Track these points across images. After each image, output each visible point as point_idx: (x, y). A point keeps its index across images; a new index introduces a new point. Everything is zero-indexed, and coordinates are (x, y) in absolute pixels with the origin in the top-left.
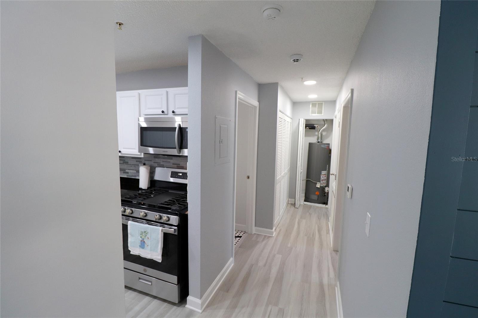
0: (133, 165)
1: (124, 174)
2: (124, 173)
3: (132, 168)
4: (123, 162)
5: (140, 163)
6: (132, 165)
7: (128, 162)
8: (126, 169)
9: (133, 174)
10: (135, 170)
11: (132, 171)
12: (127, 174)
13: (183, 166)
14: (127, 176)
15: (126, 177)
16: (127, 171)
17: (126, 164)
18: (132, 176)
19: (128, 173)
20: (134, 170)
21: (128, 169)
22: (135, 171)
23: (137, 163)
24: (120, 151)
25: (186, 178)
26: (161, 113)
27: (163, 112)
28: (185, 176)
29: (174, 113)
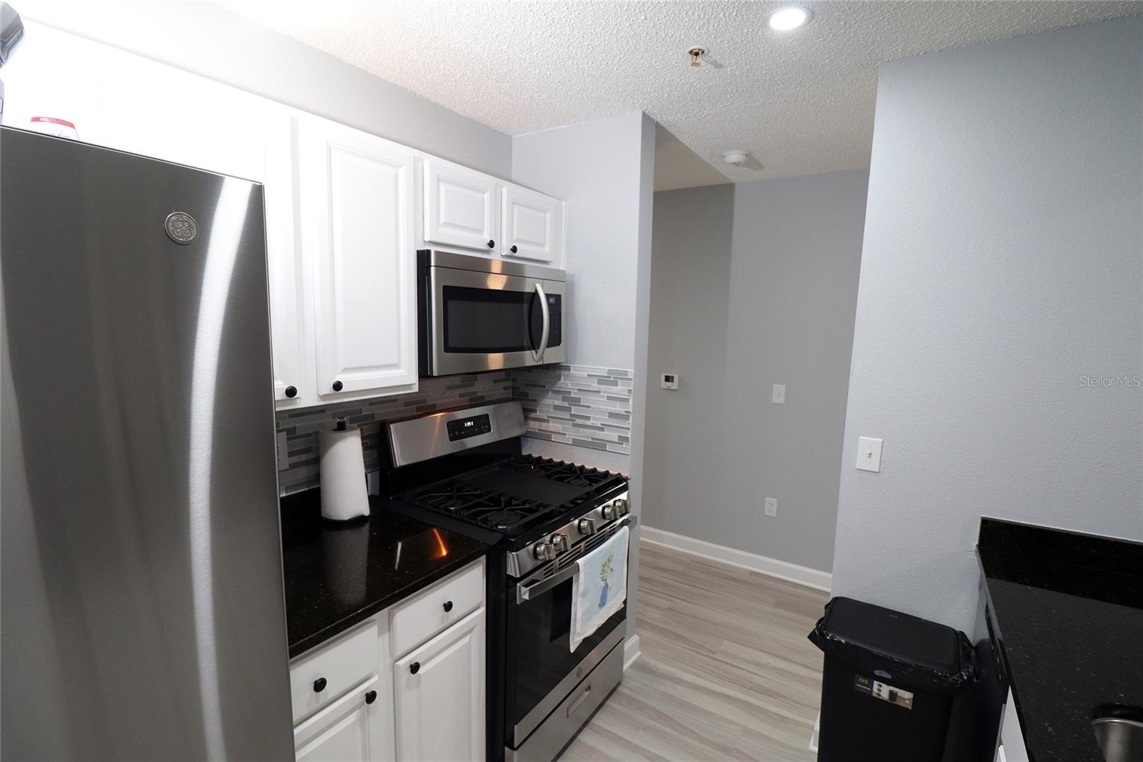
24: (338, 386)
25: (485, 429)
26: (485, 247)
27: (491, 244)
28: (482, 424)
29: (516, 254)
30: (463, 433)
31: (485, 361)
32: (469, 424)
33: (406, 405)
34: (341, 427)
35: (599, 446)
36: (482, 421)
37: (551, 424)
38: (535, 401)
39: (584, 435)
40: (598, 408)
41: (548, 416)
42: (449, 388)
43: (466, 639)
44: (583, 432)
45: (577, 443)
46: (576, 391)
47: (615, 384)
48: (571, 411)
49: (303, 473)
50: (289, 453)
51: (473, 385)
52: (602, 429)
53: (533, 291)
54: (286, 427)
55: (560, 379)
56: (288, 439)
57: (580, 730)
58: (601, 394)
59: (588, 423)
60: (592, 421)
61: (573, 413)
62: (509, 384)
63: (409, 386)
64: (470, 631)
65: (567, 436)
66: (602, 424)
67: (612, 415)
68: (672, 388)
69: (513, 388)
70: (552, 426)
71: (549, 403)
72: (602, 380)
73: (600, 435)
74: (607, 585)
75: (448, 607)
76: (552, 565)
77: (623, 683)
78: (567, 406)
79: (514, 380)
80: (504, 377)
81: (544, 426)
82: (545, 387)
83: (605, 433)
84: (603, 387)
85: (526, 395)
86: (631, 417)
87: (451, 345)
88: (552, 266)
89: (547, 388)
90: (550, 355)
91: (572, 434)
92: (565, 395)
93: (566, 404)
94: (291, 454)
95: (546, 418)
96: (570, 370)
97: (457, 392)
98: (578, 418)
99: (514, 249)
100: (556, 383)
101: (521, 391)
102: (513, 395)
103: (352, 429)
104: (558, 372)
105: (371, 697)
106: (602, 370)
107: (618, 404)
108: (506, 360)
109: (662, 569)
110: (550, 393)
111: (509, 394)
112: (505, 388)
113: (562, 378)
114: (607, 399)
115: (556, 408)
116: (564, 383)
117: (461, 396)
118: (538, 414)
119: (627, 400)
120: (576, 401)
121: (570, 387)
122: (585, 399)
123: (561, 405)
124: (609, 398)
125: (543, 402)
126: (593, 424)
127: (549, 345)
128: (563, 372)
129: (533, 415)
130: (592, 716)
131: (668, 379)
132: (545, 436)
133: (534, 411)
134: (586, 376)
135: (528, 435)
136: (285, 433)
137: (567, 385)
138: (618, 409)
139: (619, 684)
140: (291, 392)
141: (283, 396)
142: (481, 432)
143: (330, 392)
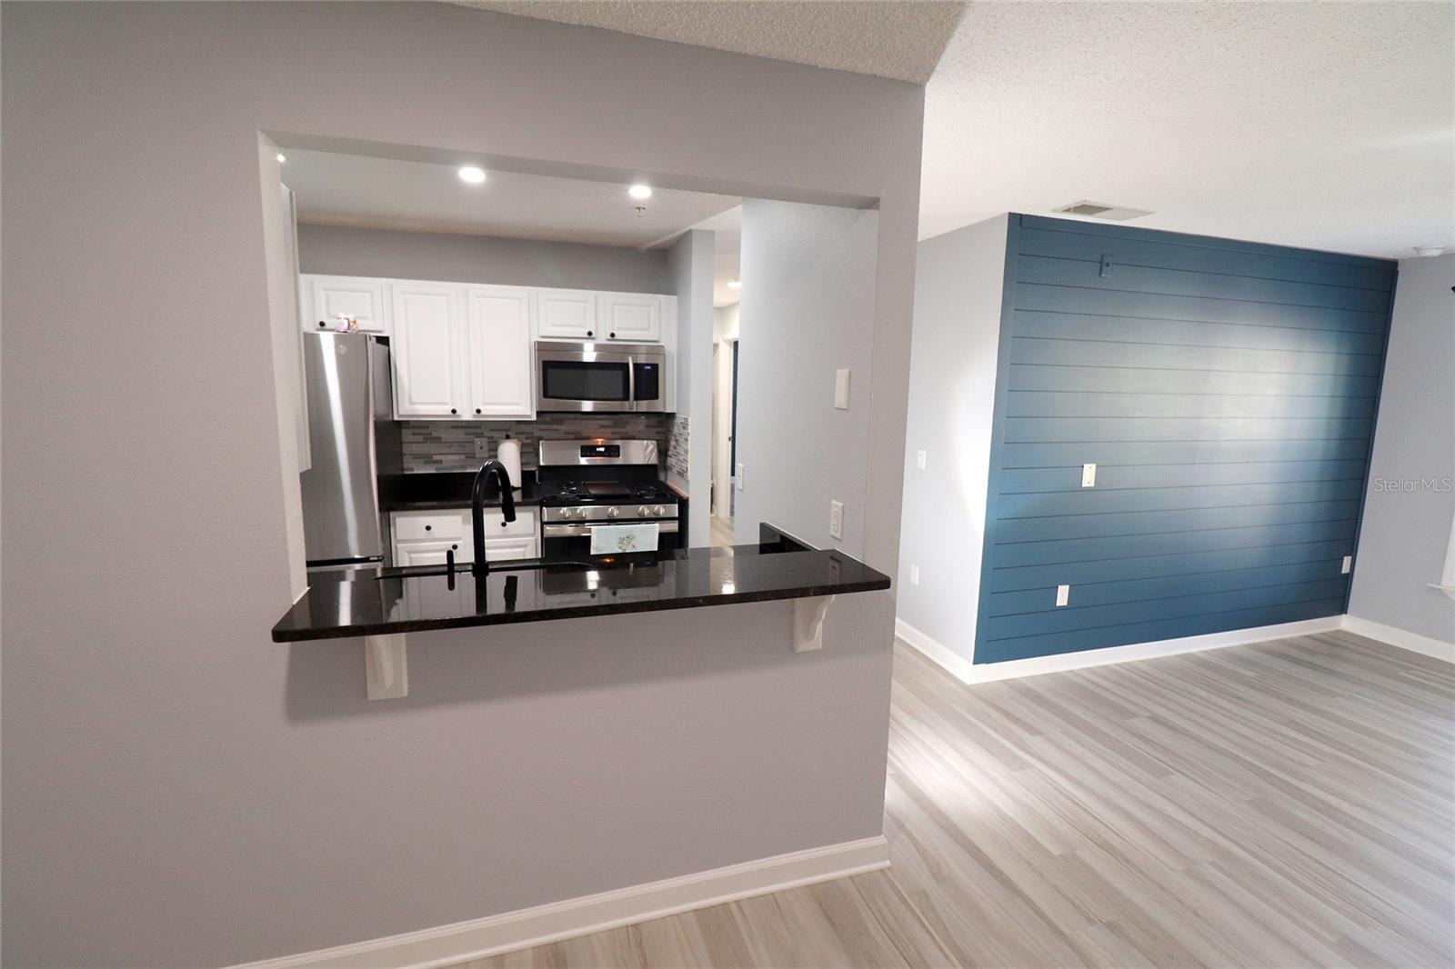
0: (456, 444)
1: (428, 466)
2: (426, 463)
3: (452, 450)
4: (424, 439)
5: (476, 437)
6: (452, 442)
7: (438, 436)
8: (436, 454)
9: (455, 464)
10: (462, 454)
11: (451, 457)
12: (440, 466)
14: (437, 469)
15: (434, 472)
16: (435, 458)
17: (434, 443)
18: (454, 467)
19: (441, 462)
20: (458, 454)
21: (440, 454)
22: (463, 457)
23: (470, 438)
24: (478, 411)
25: (614, 454)
26: (587, 335)
27: (590, 333)
28: (613, 451)
29: (616, 338)
30: (592, 454)
31: (580, 405)
32: (602, 449)
33: (565, 433)
34: (508, 437)
36: (613, 449)
37: (672, 460)
38: (669, 442)
40: (683, 447)
42: (602, 427)
43: (522, 549)
44: (679, 465)
45: (678, 473)
46: (678, 434)
48: (676, 449)
53: (623, 361)
54: (487, 436)
56: (486, 442)
58: (683, 436)
59: (681, 458)
61: (677, 451)
62: (663, 430)
63: (530, 416)
64: (525, 546)
65: (676, 468)
71: (672, 443)
73: (683, 466)
75: (504, 524)
76: (575, 526)
79: (665, 427)
82: (671, 433)
85: (667, 438)
87: (550, 393)
90: (647, 406)
92: (675, 437)
93: (675, 444)
94: (489, 450)
95: (671, 455)
98: (679, 455)
99: (613, 335)
103: (513, 438)
104: (672, 418)
105: (455, 547)
108: (595, 406)
112: (657, 433)
115: (674, 447)
117: (613, 433)
118: (668, 452)
120: (677, 442)
121: (677, 431)
122: (680, 440)
127: (637, 399)
128: (676, 419)
132: (670, 466)
133: (668, 448)
136: (487, 439)
137: (676, 429)
140: (454, 411)
141: (450, 413)
142: (610, 456)
143: (476, 413)
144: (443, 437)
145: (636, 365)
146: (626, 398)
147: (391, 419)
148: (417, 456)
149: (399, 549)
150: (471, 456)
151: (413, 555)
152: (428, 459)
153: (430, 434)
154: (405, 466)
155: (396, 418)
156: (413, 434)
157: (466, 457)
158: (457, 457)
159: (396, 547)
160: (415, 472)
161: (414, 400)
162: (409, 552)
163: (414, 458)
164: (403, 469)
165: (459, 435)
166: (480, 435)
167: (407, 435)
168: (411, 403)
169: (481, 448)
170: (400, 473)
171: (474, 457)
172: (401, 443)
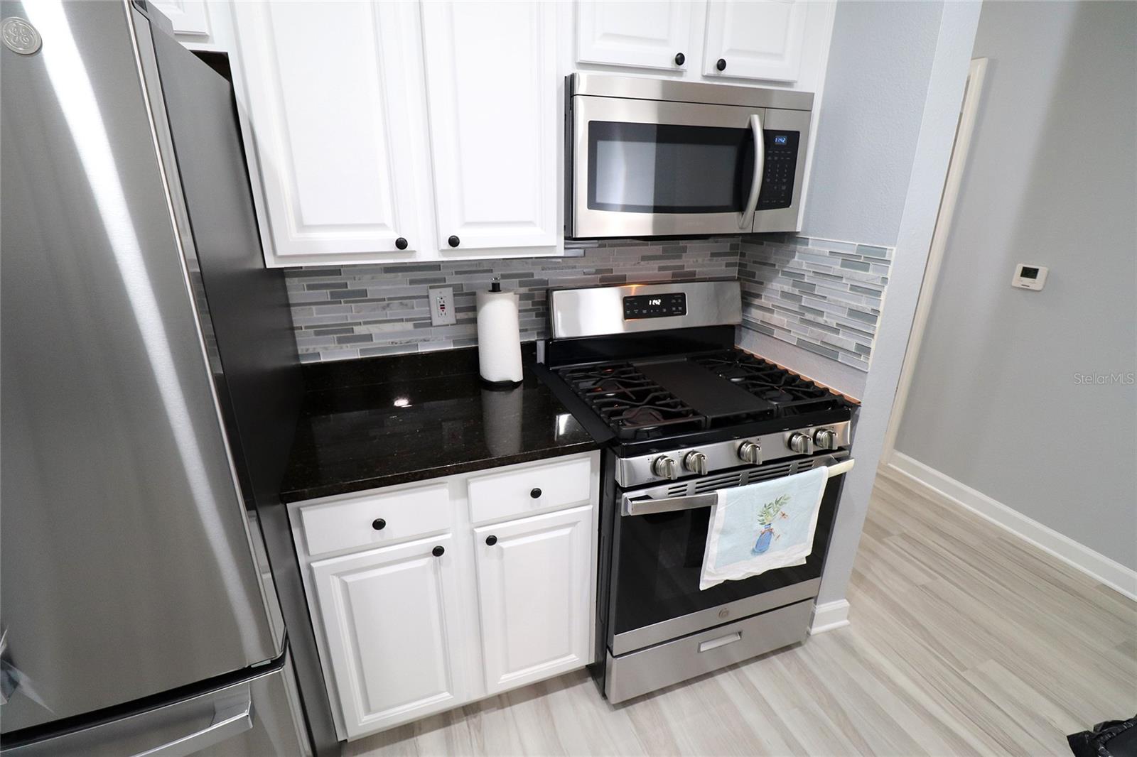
0: (396, 302)
1: (344, 345)
2: (341, 341)
3: (390, 314)
4: (333, 298)
5: (431, 288)
6: (390, 299)
7: (364, 293)
8: (359, 324)
9: (397, 340)
10: (408, 320)
11: (387, 328)
12: (368, 345)
13: (623, 273)
14: (362, 351)
15: (358, 356)
16: (359, 330)
17: (353, 302)
18: (394, 345)
19: (369, 338)
20: (400, 320)
21: (366, 323)
22: (410, 326)
23: (420, 289)
24: (454, 242)
25: (677, 310)
26: (669, 64)
27: (680, 60)
28: (674, 304)
29: (726, 72)
30: (645, 312)
32: (657, 302)
34: (496, 288)
35: (829, 353)
36: (674, 301)
37: (775, 315)
38: (762, 283)
39: (811, 336)
40: (834, 301)
41: (773, 306)
42: (644, 258)
43: (566, 531)
44: (812, 332)
45: (802, 345)
46: (811, 274)
47: (865, 267)
48: (801, 301)
49: (466, 330)
50: (456, 309)
51: (680, 257)
52: (836, 331)
53: (746, 126)
54: (452, 283)
55: (794, 257)
56: (454, 295)
57: (722, 670)
58: (844, 281)
59: (820, 320)
60: (825, 318)
61: (803, 304)
62: (736, 259)
63: (552, 248)
64: (574, 524)
65: (792, 334)
66: (837, 324)
67: (854, 313)
68: (1032, 287)
69: (740, 265)
70: (777, 318)
71: (776, 288)
72: (849, 261)
73: (832, 338)
74: (771, 532)
75: (536, 493)
76: (686, 485)
77: (806, 646)
78: (797, 293)
79: (743, 255)
80: (728, 251)
81: (767, 317)
82: (774, 265)
83: (840, 336)
84: (848, 272)
85: (753, 275)
86: (879, 319)
87: (599, 200)
88: (796, 89)
89: (777, 267)
90: (768, 221)
91: (799, 333)
92: (796, 277)
93: (796, 292)
94: (457, 310)
95: (771, 308)
96: (807, 245)
97: (655, 265)
98: (807, 311)
99: (721, 65)
100: (788, 262)
101: (748, 269)
102: (738, 274)
104: (792, 246)
105: (438, 551)
106: (849, 246)
107: (864, 297)
109: (943, 534)
110: (780, 275)
111: (734, 272)
112: (728, 265)
113: (797, 254)
114: (851, 289)
115: (785, 295)
116: (799, 261)
117: (661, 269)
118: (762, 301)
119: (878, 293)
120: (809, 289)
121: (804, 268)
122: (822, 287)
123: (790, 291)
124: (853, 288)
125: (770, 286)
126: (826, 322)
127: (761, 206)
128: (798, 247)
129: (757, 302)
130: (746, 662)
131: (1029, 273)
132: (766, 330)
133: (759, 296)
134: (828, 254)
135: (745, 325)
136: (451, 289)
137: (801, 264)
138: (864, 305)
139: (799, 644)
140: (401, 244)
141: (394, 248)
142: (670, 314)
143: (446, 246)
144: (369, 289)
145: (768, 135)
146: (739, 204)
147: (260, 266)
148: (322, 331)
149: (316, 573)
150: (426, 323)
151: (348, 579)
152: (344, 334)
153: (346, 285)
154: (301, 349)
155: (271, 264)
156: (310, 287)
157: (416, 326)
158: (398, 327)
159: (310, 569)
160: (323, 360)
161: (307, 221)
162: (339, 575)
163: (317, 333)
164: (297, 357)
165: (400, 286)
166: (438, 283)
167: (297, 291)
168: (302, 226)
169: (442, 307)
170: (294, 363)
171: (431, 323)
172: (288, 306)
